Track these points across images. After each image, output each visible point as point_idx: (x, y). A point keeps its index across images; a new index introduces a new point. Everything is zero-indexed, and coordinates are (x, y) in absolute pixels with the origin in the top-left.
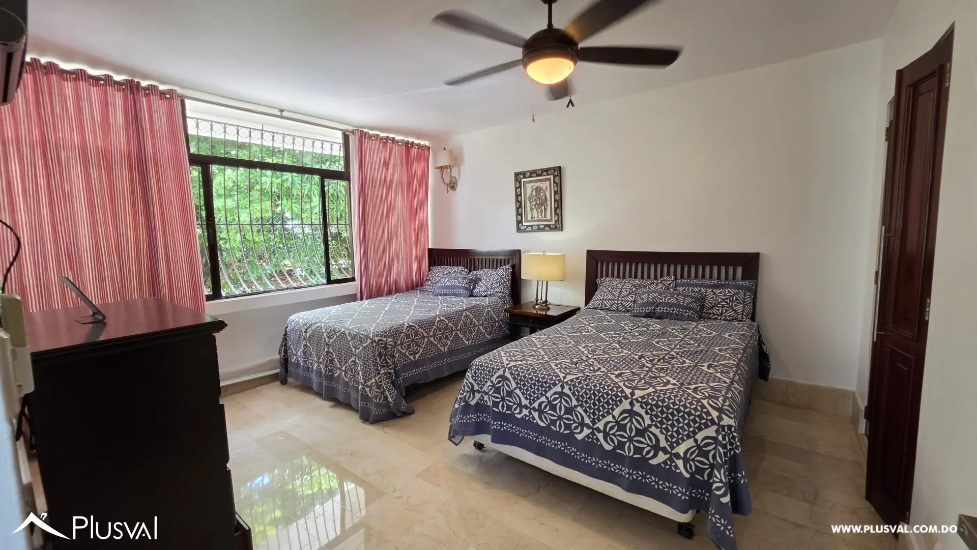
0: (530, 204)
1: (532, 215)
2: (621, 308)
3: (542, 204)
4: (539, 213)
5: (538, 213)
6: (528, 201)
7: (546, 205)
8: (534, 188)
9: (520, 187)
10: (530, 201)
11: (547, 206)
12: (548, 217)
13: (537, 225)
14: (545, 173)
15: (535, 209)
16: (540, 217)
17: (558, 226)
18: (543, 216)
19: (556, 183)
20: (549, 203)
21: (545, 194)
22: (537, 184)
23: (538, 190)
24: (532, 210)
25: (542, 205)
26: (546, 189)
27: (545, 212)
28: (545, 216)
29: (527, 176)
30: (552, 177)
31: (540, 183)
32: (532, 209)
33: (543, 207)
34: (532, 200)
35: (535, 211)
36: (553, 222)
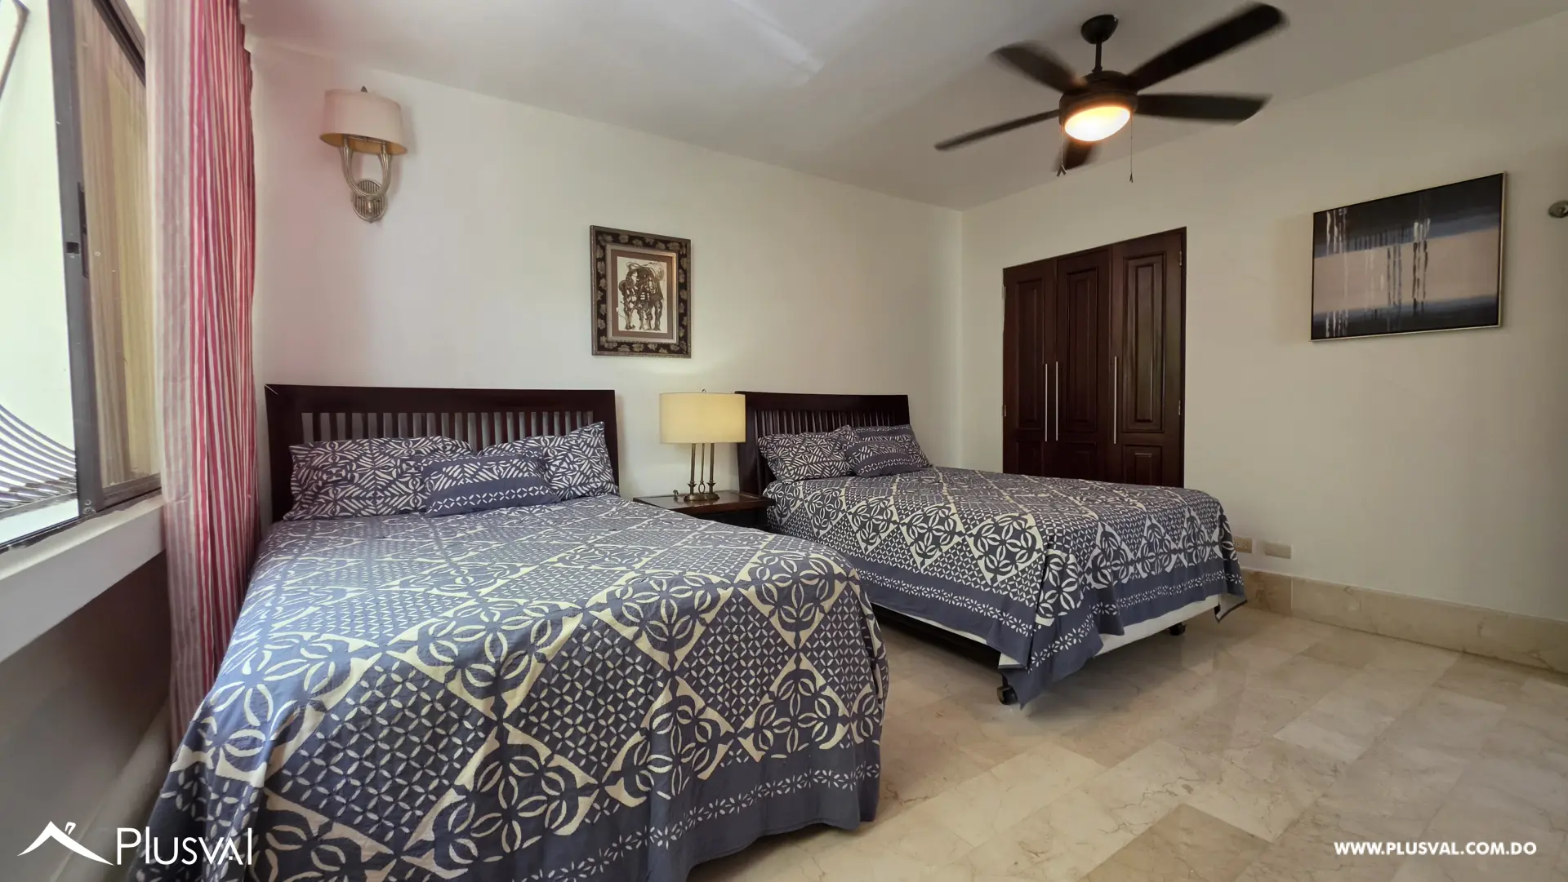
0: (625, 299)
1: (628, 320)
2: (835, 472)
3: (651, 303)
4: (645, 321)
5: (641, 319)
6: (620, 293)
7: (658, 306)
8: (633, 268)
9: (603, 259)
10: (624, 293)
11: (661, 307)
12: (664, 329)
13: (641, 343)
14: (662, 246)
15: (636, 311)
16: (646, 327)
17: (682, 349)
18: (653, 326)
19: (683, 269)
20: (665, 303)
21: (658, 285)
22: (641, 263)
23: (643, 273)
24: (628, 311)
25: (650, 306)
26: (661, 277)
27: (658, 319)
28: (657, 327)
29: (622, 241)
30: (674, 255)
31: (647, 262)
32: (630, 309)
33: (653, 309)
34: (628, 292)
35: (635, 315)
36: (674, 341)
